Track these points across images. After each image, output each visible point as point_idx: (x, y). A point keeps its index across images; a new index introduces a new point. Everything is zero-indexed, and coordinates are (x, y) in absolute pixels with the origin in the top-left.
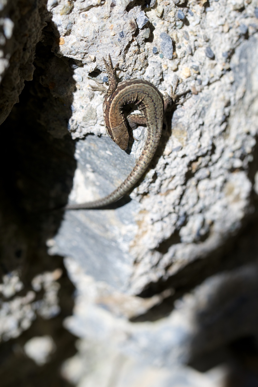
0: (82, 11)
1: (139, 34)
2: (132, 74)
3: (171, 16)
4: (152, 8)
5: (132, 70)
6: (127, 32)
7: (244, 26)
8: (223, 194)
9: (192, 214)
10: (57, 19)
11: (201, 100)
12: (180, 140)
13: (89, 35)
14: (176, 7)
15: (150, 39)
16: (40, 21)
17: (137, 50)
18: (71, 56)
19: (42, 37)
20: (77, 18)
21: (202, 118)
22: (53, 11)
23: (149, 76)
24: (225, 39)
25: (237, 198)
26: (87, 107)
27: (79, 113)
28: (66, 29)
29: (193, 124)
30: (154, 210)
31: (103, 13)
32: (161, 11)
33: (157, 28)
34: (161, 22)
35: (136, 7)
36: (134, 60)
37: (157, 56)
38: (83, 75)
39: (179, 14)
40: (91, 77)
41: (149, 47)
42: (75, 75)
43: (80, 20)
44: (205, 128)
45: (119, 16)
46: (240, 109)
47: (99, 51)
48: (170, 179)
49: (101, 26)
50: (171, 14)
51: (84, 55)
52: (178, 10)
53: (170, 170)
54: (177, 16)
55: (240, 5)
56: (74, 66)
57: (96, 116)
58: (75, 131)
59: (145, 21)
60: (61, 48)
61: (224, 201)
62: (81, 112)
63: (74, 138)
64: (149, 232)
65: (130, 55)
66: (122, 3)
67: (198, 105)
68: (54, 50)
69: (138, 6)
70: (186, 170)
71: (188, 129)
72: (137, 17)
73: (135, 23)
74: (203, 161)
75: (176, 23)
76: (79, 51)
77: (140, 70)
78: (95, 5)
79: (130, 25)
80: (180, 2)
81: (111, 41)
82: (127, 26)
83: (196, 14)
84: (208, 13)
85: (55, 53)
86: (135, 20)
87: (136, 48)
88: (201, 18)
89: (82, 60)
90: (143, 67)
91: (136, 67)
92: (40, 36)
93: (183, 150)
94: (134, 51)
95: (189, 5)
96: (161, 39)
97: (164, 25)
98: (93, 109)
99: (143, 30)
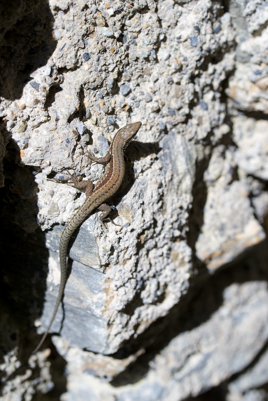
0: (34, 128)
1: (81, 140)
2: (80, 171)
3: (104, 122)
4: (88, 118)
5: (80, 167)
6: (71, 139)
7: (163, 124)
8: (170, 260)
9: (148, 279)
10: (16, 136)
11: (138, 184)
12: (127, 218)
13: (43, 145)
14: (107, 115)
15: (90, 142)
16: (3, 139)
17: (81, 151)
18: (31, 164)
19: (6, 153)
20: (31, 134)
21: (142, 198)
22: (12, 131)
23: (94, 171)
24: (149, 135)
25: (182, 263)
26: (50, 202)
27: (44, 208)
28: (24, 143)
29: (135, 204)
30: (116, 278)
31: (51, 126)
32: (95, 120)
33: (94, 133)
34: (97, 128)
35: (75, 119)
36: (80, 159)
37: (98, 155)
38: (43, 178)
39: (110, 121)
40: (49, 179)
41: (90, 148)
42: (37, 179)
43: (33, 135)
44: (145, 206)
45: (63, 127)
46: (171, 189)
47: (53, 156)
48: (125, 251)
49: (50, 137)
50: (103, 121)
51: (41, 162)
52: (108, 117)
53: (123, 243)
54: (108, 122)
55: (156, 108)
56: (34, 172)
57: (58, 208)
58: (43, 224)
59: (84, 128)
60: (22, 159)
61: (172, 266)
62: (45, 207)
63: (43, 230)
64: (116, 296)
65: (77, 156)
66: (64, 117)
67: (137, 188)
68: (17, 162)
69: (76, 118)
70: (136, 241)
71: (132, 209)
72: (78, 126)
73: (77, 131)
74: (149, 233)
75: (108, 128)
76: (37, 159)
77: (87, 167)
78: (44, 121)
79: (73, 133)
80: (108, 111)
81: (60, 147)
82: (71, 134)
83: (123, 119)
84: (132, 117)
85: (18, 164)
86: (77, 129)
87: (81, 150)
88: (128, 122)
89: (40, 166)
90: (88, 164)
91: (83, 165)
92: (5, 152)
93: (131, 225)
94: (80, 153)
95: (116, 112)
96: (99, 141)
97: (99, 130)
98: (55, 203)
99: (84, 136)
